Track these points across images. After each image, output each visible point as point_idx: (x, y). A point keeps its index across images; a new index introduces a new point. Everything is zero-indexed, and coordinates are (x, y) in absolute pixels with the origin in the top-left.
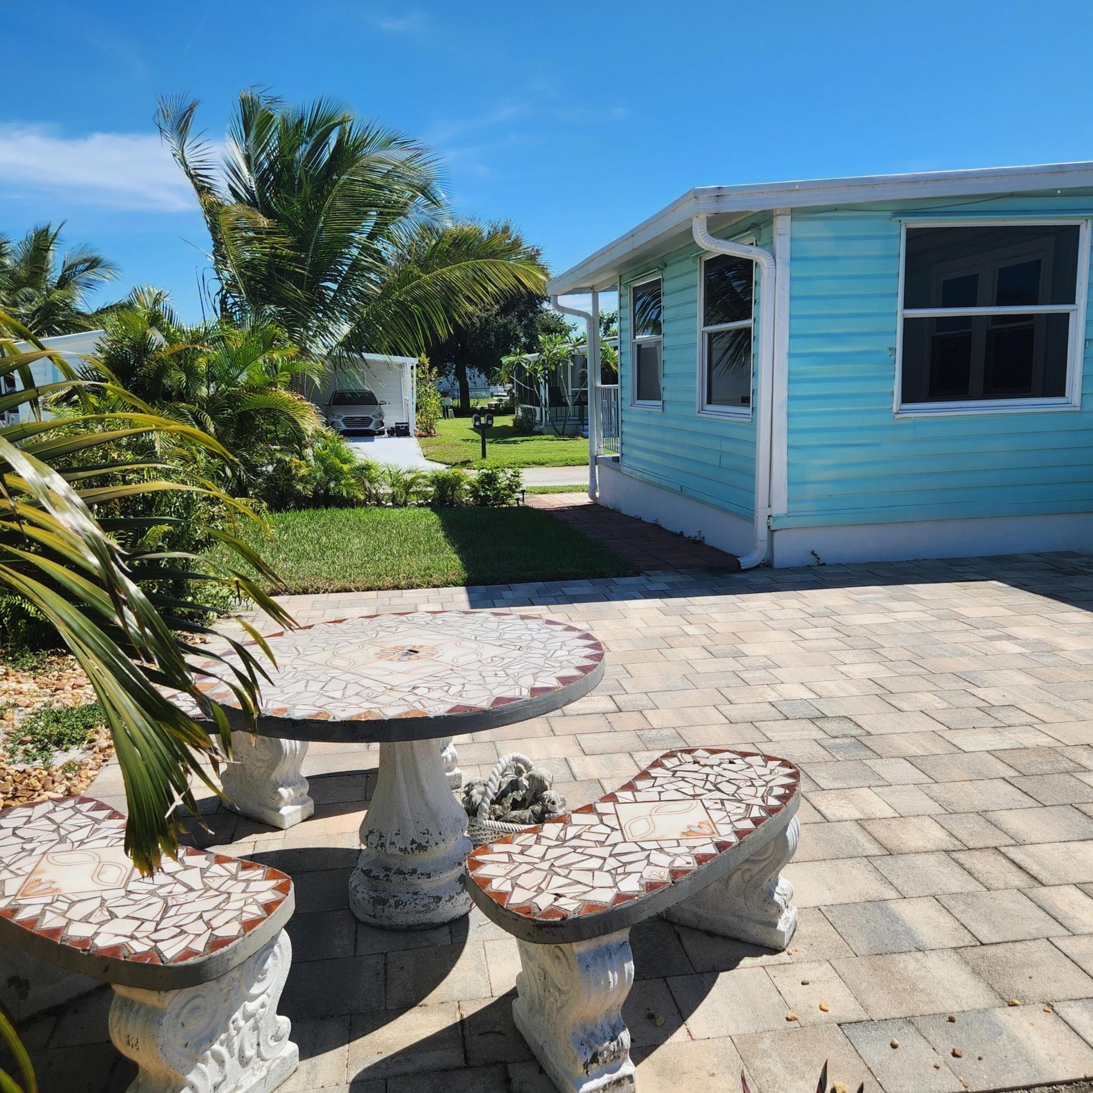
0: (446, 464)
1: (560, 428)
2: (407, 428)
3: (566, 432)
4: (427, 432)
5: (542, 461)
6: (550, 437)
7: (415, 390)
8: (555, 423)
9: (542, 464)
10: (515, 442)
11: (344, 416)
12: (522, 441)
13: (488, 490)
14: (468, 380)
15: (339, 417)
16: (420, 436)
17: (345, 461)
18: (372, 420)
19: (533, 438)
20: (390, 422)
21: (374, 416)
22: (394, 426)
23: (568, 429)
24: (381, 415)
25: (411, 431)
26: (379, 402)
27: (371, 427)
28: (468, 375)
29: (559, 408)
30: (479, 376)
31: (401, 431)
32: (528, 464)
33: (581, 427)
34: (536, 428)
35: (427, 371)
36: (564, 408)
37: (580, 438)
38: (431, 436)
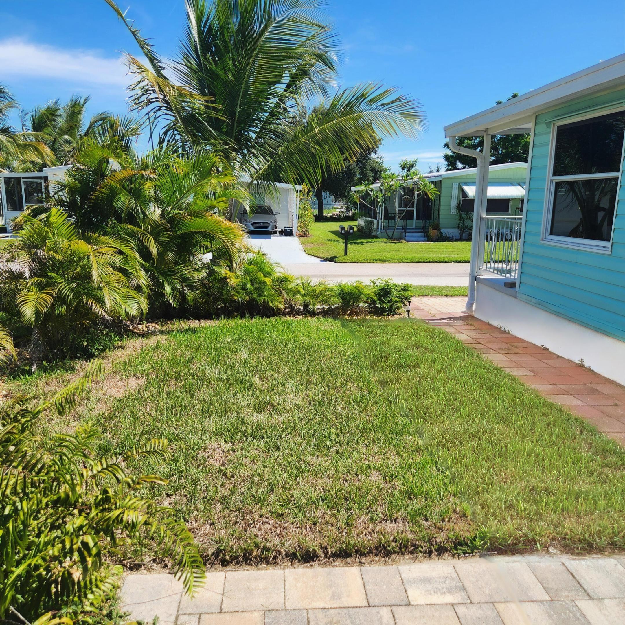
0: (320, 258)
1: (390, 234)
2: (292, 230)
3: (394, 237)
4: (304, 234)
5: (386, 259)
6: (385, 240)
7: (298, 206)
8: (387, 231)
9: (385, 261)
10: (362, 243)
11: (253, 221)
12: (367, 243)
13: (383, 302)
14: (323, 199)
15: (250, 222)
16: (300, 236)
17: (267, 274)
18: (269, 224)
19: (373, 240)
20: (281, 226)
21: (271, 222)
22: (283, 228)
23: (396, 235)
24: (275, 221)
25: (294, 232)
26: (274, 213)
27: (269, 229)
28: (323, 196)
29: (390, 221)
30: (329, 197)
31: (287, 232)
32: (376, 260)
33: (404, 234)
34: (374, 234)
35: (306, 194)
36: (393, 221)
37: (404, 241)
38: (307, 236)
